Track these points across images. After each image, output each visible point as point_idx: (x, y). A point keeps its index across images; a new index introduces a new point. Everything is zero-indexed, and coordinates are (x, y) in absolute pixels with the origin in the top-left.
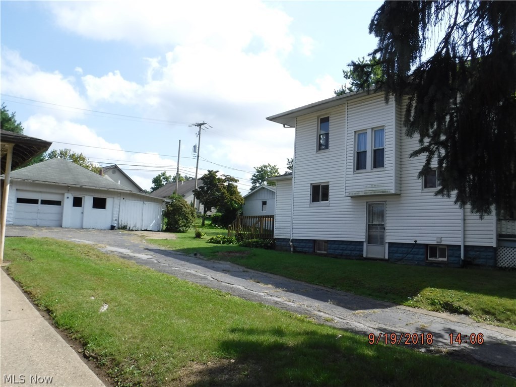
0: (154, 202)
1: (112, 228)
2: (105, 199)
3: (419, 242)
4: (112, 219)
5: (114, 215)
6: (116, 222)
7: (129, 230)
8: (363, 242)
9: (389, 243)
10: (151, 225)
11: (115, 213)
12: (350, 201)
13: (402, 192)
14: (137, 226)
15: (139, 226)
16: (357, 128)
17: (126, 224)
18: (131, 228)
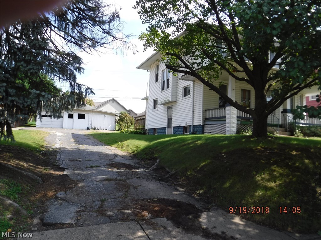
0: (111, 115)
1: (88, 128)
2: (85, 114)
3: (181, 125)
4: (88, 124)
5: (89, 122)
6: (90, 126)
7: (97, 130)
8: (166, 128)
9: (173, 127)
10: (109, 127)
11: (89, 121)
12: (163, 107)
13: (177, 100)
14: (101, 128)
15: (102, 128)
16: (163, 69)
17: (95, 127)
18: (98, 129)
